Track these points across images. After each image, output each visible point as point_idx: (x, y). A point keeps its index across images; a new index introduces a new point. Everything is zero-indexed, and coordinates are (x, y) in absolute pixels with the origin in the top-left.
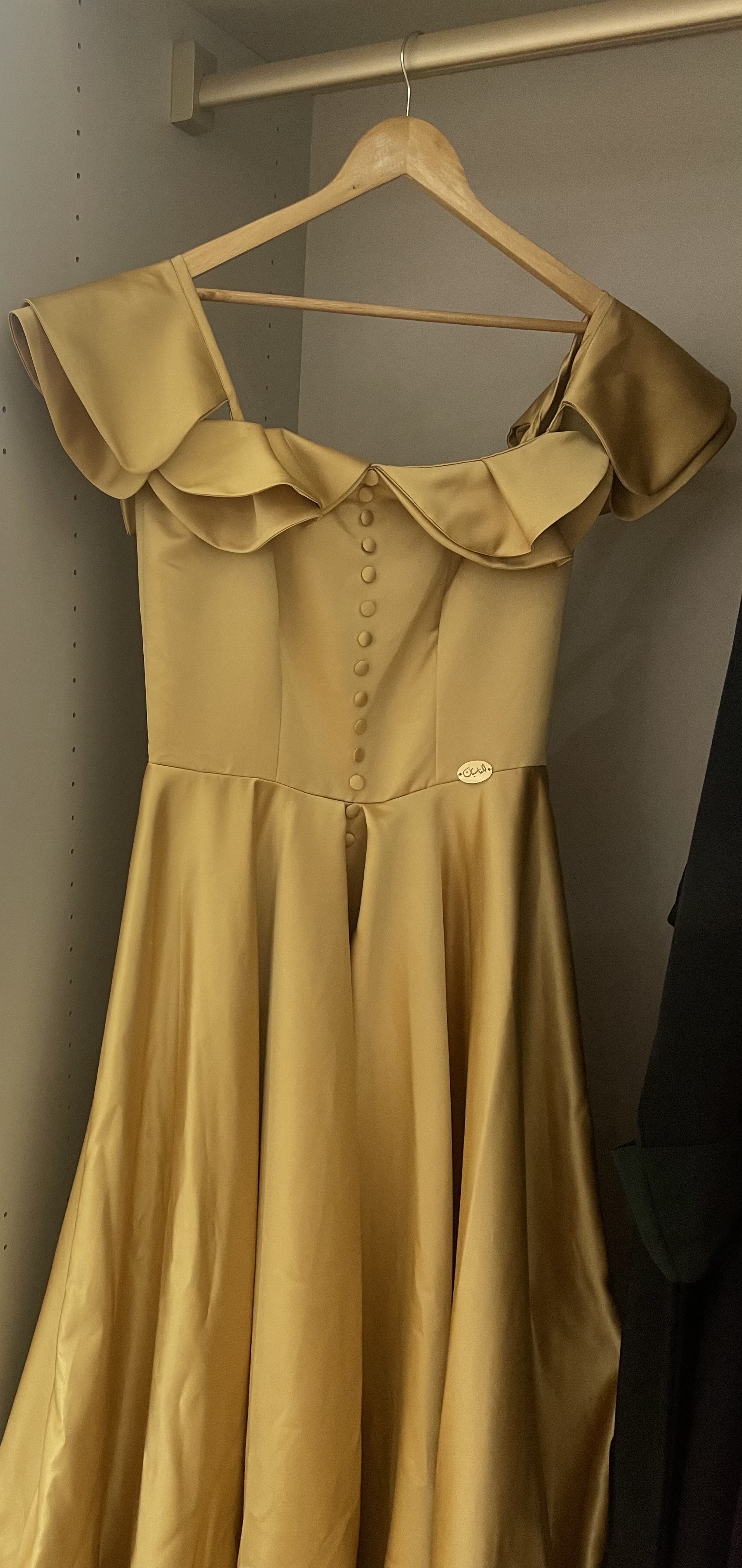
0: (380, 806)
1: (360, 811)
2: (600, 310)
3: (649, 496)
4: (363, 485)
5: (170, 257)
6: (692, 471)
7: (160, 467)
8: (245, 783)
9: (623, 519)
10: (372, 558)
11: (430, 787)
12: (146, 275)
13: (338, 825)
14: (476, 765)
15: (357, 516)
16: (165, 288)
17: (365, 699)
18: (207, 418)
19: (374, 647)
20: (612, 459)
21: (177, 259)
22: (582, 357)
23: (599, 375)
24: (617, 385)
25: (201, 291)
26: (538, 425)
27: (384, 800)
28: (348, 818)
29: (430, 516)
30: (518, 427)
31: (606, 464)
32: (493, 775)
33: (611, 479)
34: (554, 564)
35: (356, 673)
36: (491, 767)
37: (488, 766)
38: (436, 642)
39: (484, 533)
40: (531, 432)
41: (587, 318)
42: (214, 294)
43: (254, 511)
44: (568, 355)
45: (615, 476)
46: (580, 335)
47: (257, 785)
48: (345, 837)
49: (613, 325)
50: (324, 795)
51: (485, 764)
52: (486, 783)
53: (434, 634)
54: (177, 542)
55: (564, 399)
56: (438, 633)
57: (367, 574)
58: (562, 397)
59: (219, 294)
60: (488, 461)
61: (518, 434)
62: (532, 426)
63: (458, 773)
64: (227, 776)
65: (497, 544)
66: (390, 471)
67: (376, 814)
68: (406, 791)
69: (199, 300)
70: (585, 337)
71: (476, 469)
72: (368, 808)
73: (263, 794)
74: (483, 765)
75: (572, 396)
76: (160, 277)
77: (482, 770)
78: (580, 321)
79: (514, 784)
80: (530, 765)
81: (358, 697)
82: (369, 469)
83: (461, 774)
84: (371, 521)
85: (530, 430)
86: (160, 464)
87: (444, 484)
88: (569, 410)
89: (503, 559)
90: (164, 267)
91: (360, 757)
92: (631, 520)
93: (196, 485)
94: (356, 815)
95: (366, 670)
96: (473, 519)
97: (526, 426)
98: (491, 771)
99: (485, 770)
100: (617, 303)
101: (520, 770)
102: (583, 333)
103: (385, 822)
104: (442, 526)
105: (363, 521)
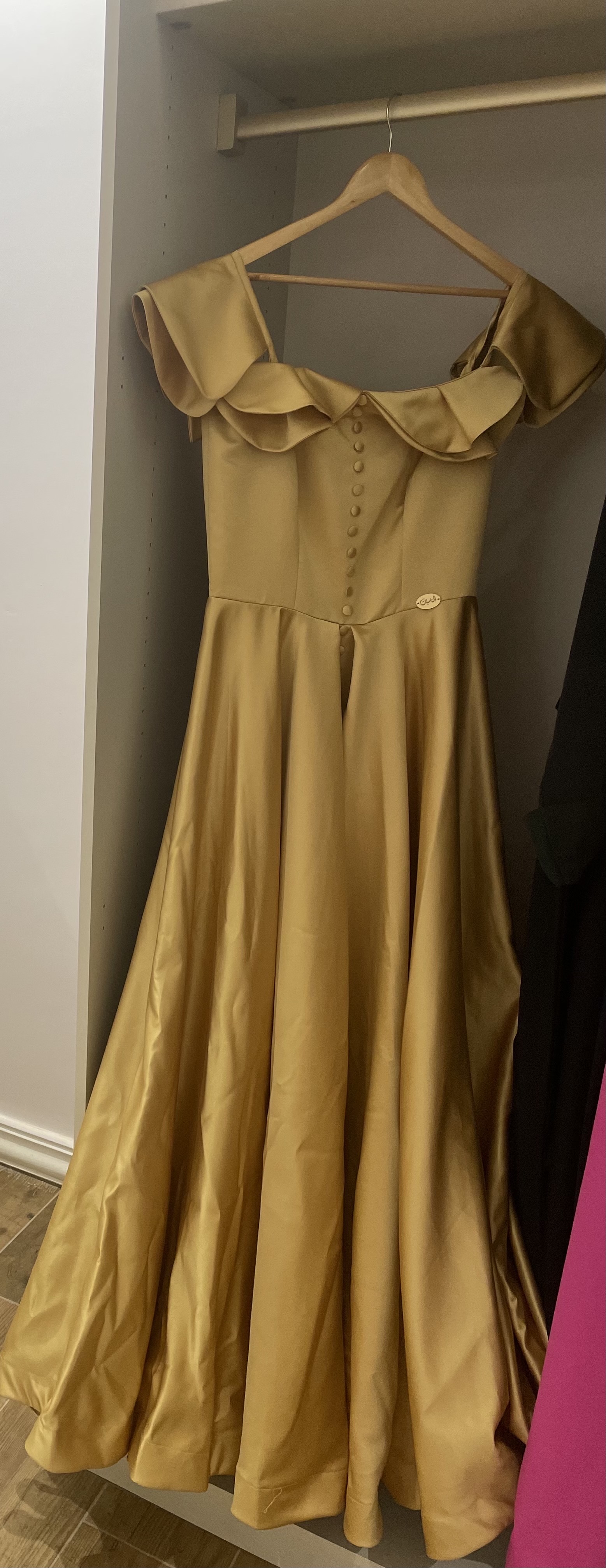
0: (362, 627)
1: (349, 630)
2: (517, 282)
3: (550, 410)
4: (357, 405)
5: (229, 251)
6: (579, 392)
7: (226, 396)
8: (274, 610)
9: (531, 427)
10: (360, 455)
11: (398, 612)
12: (214, 265)
13: (335, 640)
14: (428, 597)
15: (351, 427)
16: (226, 272)
17: (353, 555)
18: (257, 362)
19: (361, 516)
20: (525, 385)
21: (235, 254)
22: (505, 315)
23: (517, 328)
24: (529, 335)
25: (252, 274)
26: (473, 362)
27: (366, 622)
28: (342, 635)
29: (403, 425)
30: (458, 363)
31: (521, 388)
32: (441, 604)
33: (524, 398)
34: (485, 458)
35: (348, 533)
36: (439, 598)
37: (437, 597)
38: (402, 514)
39: (440, 436)
40: (468, 367)
41: (507, 289)
42: (258, 277)
43: (287, 422)
44: (495, 313)
45: (527, 397)
46: (503, 301)
47: (282, 611)
48: (340, 648)
49: (527, 292)
50: (325, 618)
51: (435, 595)
52: (435, 609)
53: (400, 509)
54: (232, 446)
55: (493, 345)
56: (403, 509)
57: (357, 466)
58: (491, 343)
59: (262, 276)
60: (440, 387)
61: (459, 369)
62: (469, 363)
63: (417, 603)
64: (262, 605)
65: (448, 443)
66: (376, 395)
67: (362, 632)
68: (380, 617)
69: (249, 281)
70: (507, 300)
71: (432, 393)
72: (354, 628)
73: (285, 618)
74: (434, 597)
75: (498, 341)
76: (224, 267)
77: (433, 600)
78: (503, 289)
79: (455, 608)
80: (465, 596)
81: (350, 551)
82: (362, 394)
83: (418, 603)
84: (360, 431)
85: (468, 365)
86: (225, 394)
87: (411, 404)
88: (496, 352)
89: (451, 455)
90: (227, 260)
91: (350, 592)
92: (536, 427)
93: (250, 406)
94: (347, 633)
95: (354, 534)
96: (431, 427)
97: (463, 363)
98: (440, 600)
99: (435, 600)
100: (529, 277)
101: (459, 600)
102: (506, 298)
103: (367, 637)
104: (411, 433)
105: (355, 429)
